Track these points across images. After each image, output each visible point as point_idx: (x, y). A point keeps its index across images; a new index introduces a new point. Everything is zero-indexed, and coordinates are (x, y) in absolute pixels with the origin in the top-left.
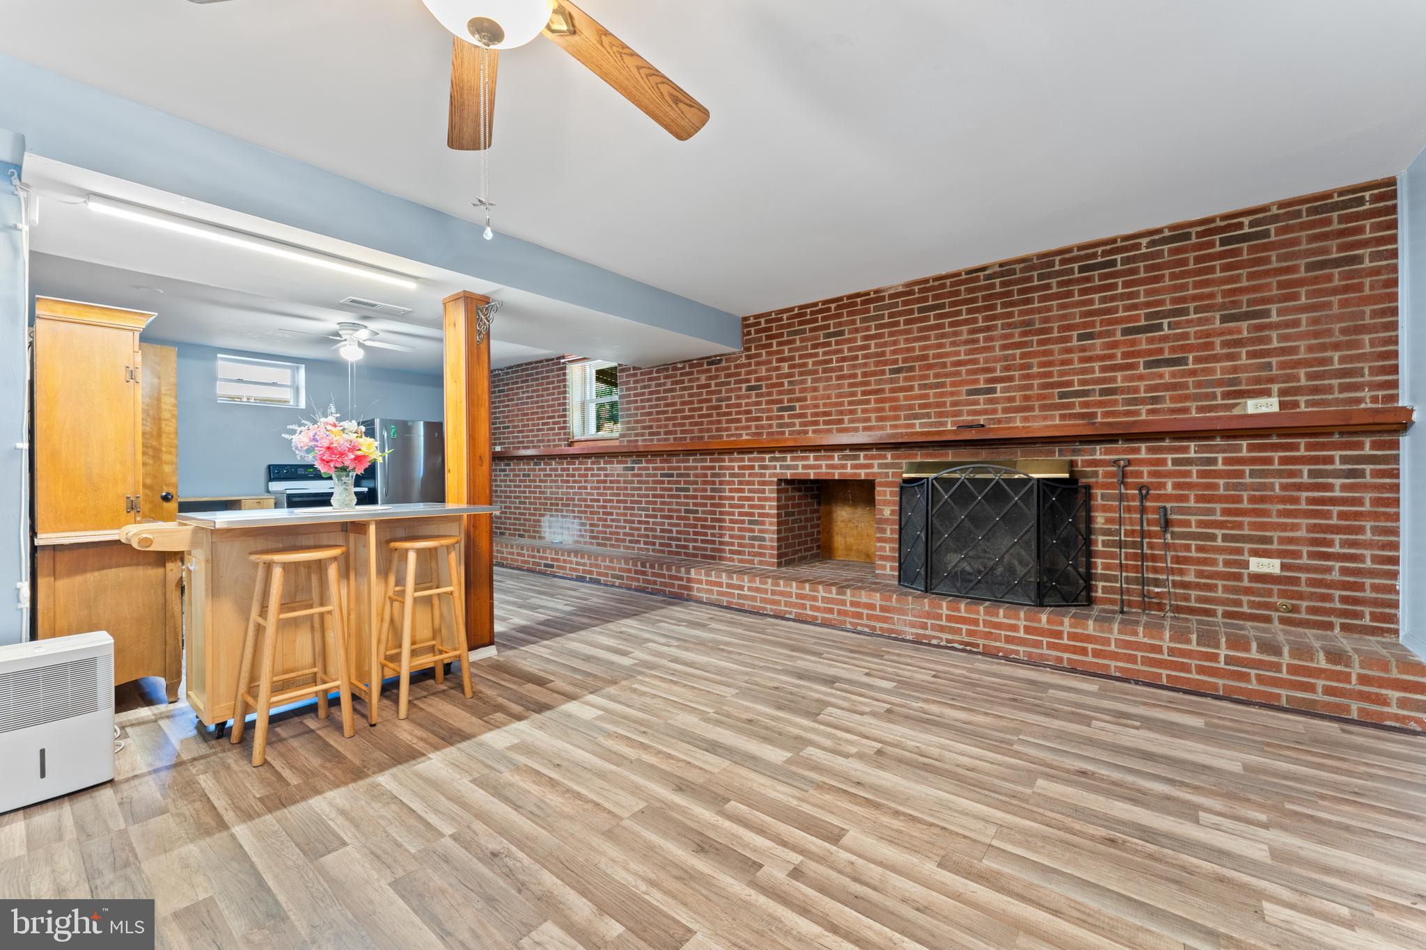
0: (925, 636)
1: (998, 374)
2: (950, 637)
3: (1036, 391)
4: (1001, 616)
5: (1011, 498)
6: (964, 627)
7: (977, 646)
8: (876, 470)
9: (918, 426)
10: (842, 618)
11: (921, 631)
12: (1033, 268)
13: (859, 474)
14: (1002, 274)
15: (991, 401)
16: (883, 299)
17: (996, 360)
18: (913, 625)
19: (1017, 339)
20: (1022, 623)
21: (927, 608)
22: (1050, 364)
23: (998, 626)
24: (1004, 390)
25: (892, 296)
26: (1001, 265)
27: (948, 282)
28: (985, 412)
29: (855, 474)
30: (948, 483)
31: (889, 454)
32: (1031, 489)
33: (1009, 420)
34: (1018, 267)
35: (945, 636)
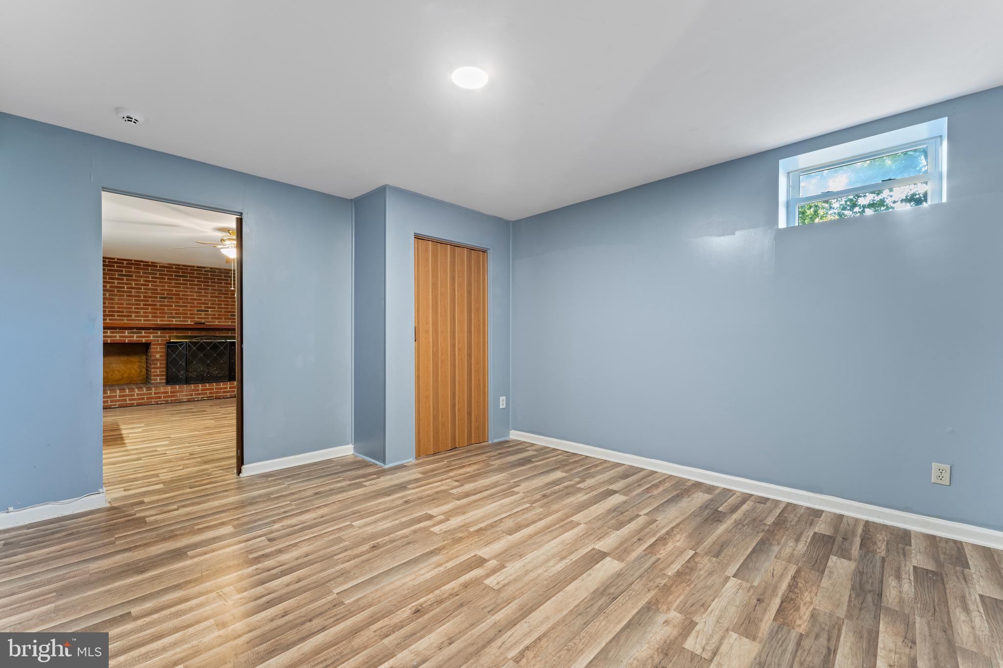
0: (193, 398)
1: (209, 305)
2: (202, 396)
3: (223, 313)
4: (222, 385)
5: (220, 348)
6: (208, 392)
7: (213, 397)
8: (152, 338)
9: (174, 322)
10: (150, 400)
11: (190, 397)
12: (222, 273)
13: (142, 340)
14: (211, 272)
15: (207, 315)
16: (157, 266)
17: (209, 300)
18: (186, 395)
19: (216, 295)
20: (228, 386)
21: (193, 388)
22: (228, 305)
23: (221, 389)
24: (211, 311)
25: (160, 267)
26: (211, 268)
27: (189, 268)
28: (204, 318)
29: (139, 340)
30: (195, 344)
31: (159, 332)
32: (227, 345)
33: (213, 322)
34: (217, 271)
35: (200, 396)
